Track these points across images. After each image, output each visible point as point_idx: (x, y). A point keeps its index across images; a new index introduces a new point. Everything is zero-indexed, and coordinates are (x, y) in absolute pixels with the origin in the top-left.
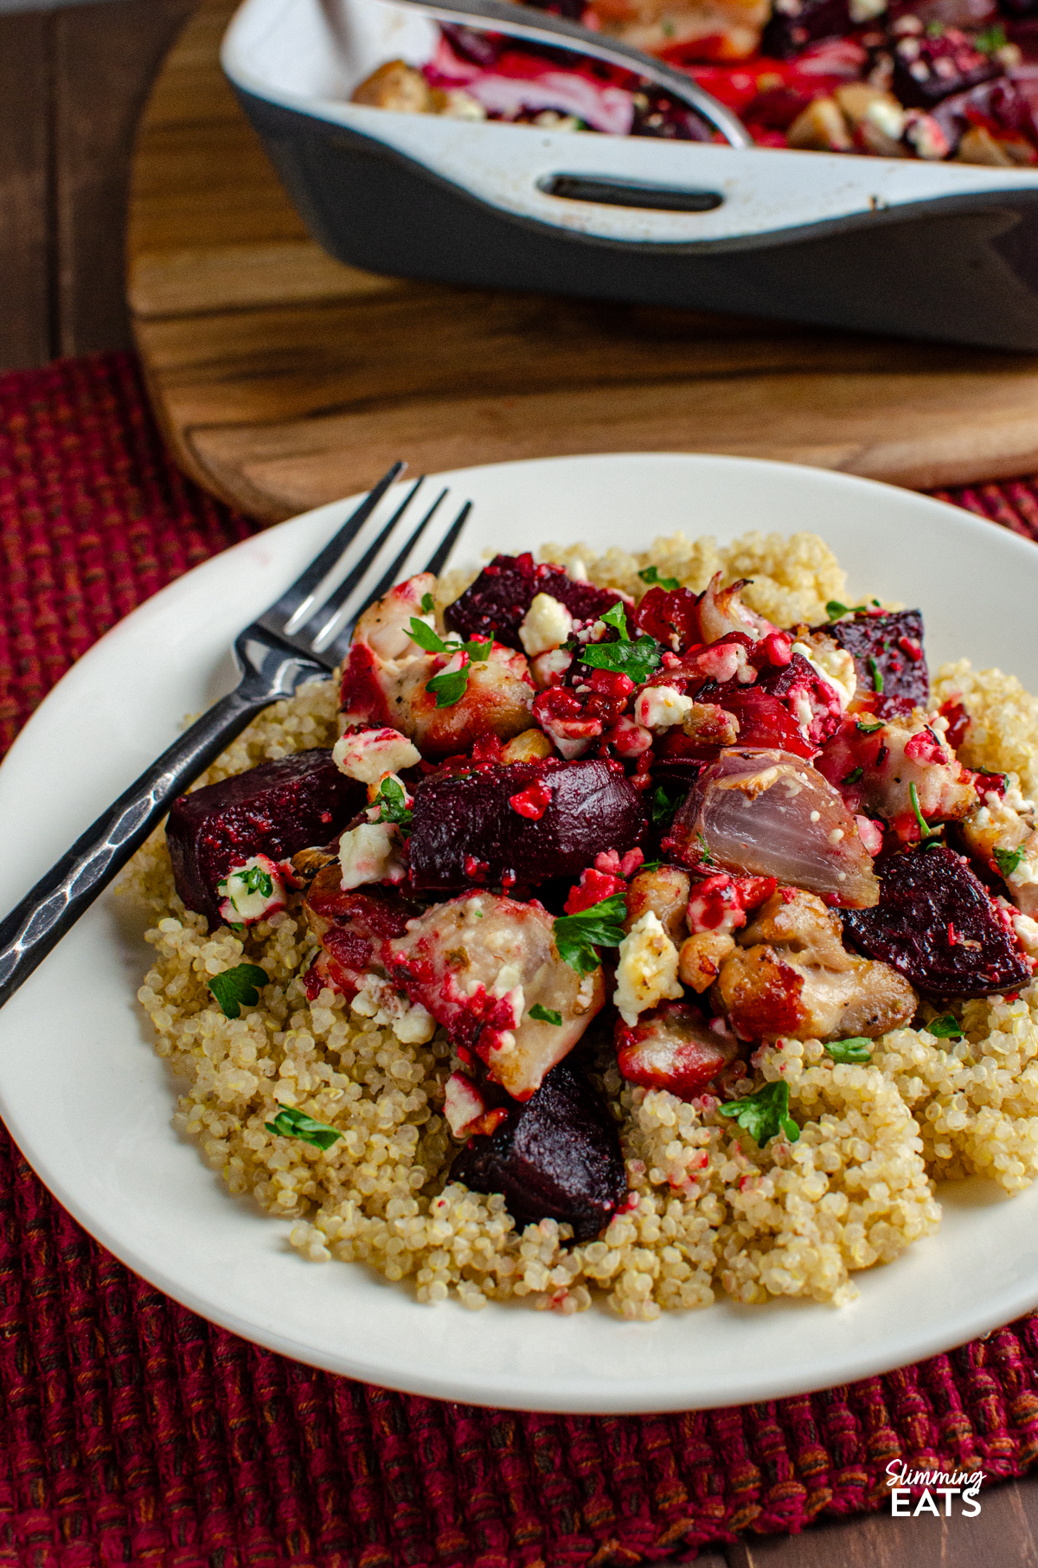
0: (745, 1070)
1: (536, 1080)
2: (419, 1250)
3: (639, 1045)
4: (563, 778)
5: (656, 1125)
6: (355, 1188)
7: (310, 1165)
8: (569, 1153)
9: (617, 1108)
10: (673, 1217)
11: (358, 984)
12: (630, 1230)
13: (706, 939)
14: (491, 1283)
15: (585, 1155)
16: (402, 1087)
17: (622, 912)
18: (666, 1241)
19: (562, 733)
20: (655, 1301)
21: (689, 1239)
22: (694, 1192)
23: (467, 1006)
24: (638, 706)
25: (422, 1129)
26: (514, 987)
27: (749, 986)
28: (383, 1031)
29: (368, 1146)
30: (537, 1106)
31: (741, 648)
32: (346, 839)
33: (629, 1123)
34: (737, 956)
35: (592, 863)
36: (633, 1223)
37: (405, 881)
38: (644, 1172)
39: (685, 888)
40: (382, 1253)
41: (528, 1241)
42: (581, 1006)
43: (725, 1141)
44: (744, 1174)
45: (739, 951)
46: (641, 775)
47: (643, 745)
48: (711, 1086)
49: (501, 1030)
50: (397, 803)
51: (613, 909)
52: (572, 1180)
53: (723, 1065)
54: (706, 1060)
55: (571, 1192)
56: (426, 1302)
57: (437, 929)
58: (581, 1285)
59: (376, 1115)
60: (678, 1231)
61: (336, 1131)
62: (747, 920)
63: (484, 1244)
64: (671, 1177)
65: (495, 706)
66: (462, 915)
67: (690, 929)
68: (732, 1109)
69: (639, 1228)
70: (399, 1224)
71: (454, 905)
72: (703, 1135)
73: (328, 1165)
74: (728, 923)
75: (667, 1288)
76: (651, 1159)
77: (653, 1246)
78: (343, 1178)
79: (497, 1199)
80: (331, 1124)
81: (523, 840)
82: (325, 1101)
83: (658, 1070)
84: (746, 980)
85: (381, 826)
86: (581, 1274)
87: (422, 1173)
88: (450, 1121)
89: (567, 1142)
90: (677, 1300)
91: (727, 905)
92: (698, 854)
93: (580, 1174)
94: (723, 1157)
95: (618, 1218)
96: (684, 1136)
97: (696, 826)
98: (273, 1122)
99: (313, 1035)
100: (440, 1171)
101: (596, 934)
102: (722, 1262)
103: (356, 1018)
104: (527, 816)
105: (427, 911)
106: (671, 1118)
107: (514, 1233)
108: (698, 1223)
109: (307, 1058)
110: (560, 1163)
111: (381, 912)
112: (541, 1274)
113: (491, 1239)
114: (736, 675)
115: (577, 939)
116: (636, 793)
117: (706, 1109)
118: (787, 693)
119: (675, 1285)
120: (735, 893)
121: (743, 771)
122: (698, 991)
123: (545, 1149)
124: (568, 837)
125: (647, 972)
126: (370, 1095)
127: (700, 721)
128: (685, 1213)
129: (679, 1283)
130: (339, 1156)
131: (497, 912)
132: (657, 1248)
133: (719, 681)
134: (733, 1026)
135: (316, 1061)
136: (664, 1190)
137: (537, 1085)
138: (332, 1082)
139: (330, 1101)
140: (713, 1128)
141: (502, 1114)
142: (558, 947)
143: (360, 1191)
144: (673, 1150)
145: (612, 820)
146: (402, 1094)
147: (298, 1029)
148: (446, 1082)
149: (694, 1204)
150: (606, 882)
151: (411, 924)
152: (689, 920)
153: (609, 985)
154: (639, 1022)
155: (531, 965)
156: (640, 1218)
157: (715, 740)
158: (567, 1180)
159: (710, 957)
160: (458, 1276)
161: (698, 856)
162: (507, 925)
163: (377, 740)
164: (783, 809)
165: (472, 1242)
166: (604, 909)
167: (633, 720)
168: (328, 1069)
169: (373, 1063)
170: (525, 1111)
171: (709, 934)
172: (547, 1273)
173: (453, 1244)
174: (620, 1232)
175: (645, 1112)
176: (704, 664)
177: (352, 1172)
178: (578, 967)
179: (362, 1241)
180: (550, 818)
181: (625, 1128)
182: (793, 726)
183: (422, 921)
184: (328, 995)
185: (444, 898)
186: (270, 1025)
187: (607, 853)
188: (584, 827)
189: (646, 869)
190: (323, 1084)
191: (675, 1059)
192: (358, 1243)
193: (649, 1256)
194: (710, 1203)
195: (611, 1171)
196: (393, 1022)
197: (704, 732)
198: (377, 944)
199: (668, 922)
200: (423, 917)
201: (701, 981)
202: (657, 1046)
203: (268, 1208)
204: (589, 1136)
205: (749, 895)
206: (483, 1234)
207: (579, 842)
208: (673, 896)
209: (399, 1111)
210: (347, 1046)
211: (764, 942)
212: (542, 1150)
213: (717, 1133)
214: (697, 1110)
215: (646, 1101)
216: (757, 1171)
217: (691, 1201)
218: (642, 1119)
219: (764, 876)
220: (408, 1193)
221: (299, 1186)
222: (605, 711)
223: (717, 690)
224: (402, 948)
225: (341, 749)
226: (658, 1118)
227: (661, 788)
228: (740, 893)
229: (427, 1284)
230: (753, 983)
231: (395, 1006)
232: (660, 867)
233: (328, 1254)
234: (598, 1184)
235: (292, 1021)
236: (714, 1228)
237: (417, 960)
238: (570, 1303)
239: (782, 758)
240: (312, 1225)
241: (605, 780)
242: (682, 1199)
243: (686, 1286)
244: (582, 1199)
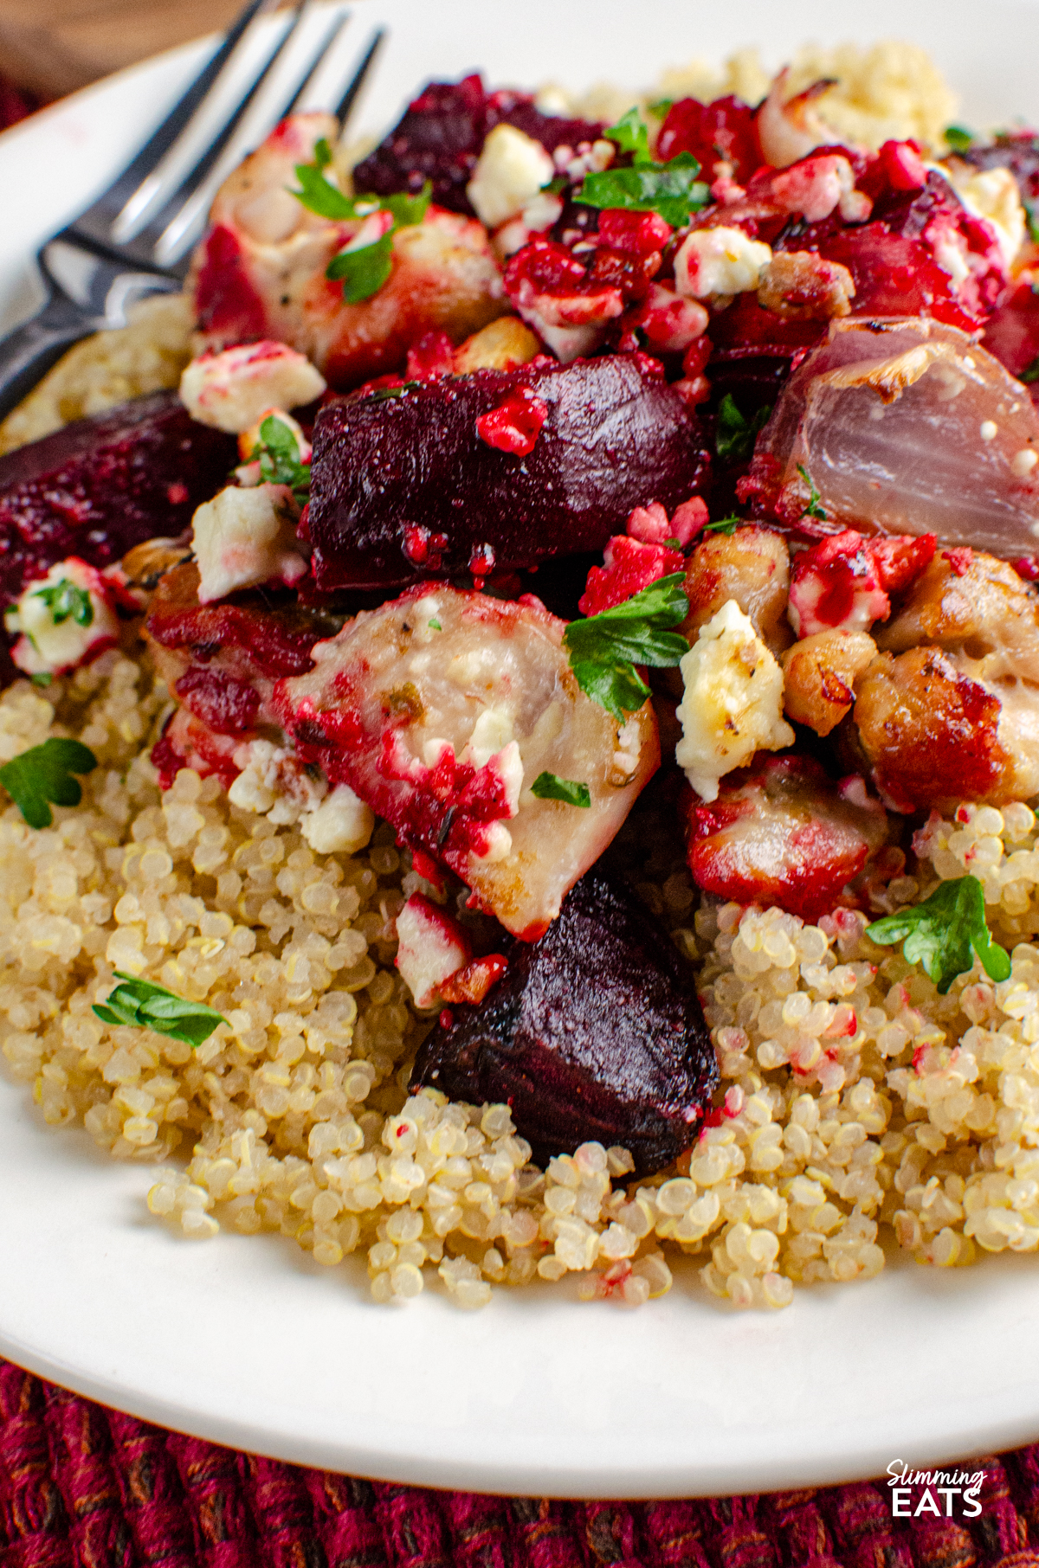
0: (903, 863)
1: (552, 903)
2: (367, 1211)
3: (724, 832)
4: (564, 384)
5: (764, 968)
6: (253, 1106)
7: (177, 1071)
8: (616, 1025)
9: (690, 940)
10: (804, 1126)
11: (238, 757)
12: (732, 1154)
13: (830, 642)
14: (495, 1258)
15: (644, 1026)
16: (324, 928)
17: (681, 607)
18: (793, 1167)
19: (556, 317)
20: (782, 1272)
21: (832, 1161)
22: (836, 1078)
23: (426, 784)
24: (680, 264)
25: (362, 996)
26: (503, 744)
27: (908, 719)
28: (286, 835)
29: (271, 1033)
30: (556, 948)
31: (842, 163)
32: (203, 516)
33: (712, 964)
34: (882, 670)
35: (623, 526)
36: (736, 1141)
37: (305, 579)
38: (746, 1048)
39: (783, 563)
40: (306, 1216)
41: (555, 1184)
42: (621, 772)
43: (882, 986)
44: (920, 1042)
45: (886, 661)
46: (692, 379)
47: (693, 327)
48: (847, 893)
49: (487, 821)
50: (286, 454)
51: (667, 600)
52: (625, 1073)
53: (868, 855)
54: (839, 851)
55: (624, 1094)
56: (387, 1300)
57: (365, 653)
58: (652, 1252)
59: (281, 979)
60: (814, 1148)
61: (213, 1012)
62: (892, 608)
63: (482, 1194)
64: (794, 1055)
65: (440, 293)
66: (406, 629)
67: (797, 629)
68: (889, 931)
69: (746, 1148)
70: (331, 1169)
71: (391, 614)
72: (845, 979)
73: (205, 1070)
74: (862, 615)
75: (804, 1248)
76: (756, 1025)
77: (772, 1177)
78: (232, 1089)
79: (498, 1114)
80: (206, 1002)
81: (503, 493)
82: (194, 961)
83: (762, 873)
84: (903, 709)
85: (262, 490)
86: (653, 1233)
87: (367, 1073)
88: (408, 981)
89: (611, 1008)
90: (821, 1269)
91: (860, 583)
92: (799, 503)
93: (639, 1060)
94: (878, 1012)
95: (711, 1133)
96: (810, 982)
97: (794, 456)
98: (104, 1003)
99: (170, 850)
100: (398, 1066)
101: (638, 646)
102: (894, 1199)
103: (240, 816)
104: (507, 449)
105: (347, 626)
106: (789, 954)
107: (531, 1167)
108: (848, 1132)
109: (161, 890)
110: (602, 1045)
111: (269, 634)
112: (584, 1241)
113: (493, 1185)
114: (837, 210)
115: (605, 657)
116: (685, 409)
117: (845, 934)
118: (923, 233)
119: (815, 1242)
120: (872, 562)
121: (866, 357)
122: (820, 734)
123: (577, 1023)
124: (580, 484)
125: (733, 704)
126: (269, 944)
127: (789, 281)
128: (823, 1118)
129: (823, 1238)
130: (222, 1055)
131: (466, 619)
132: (779, 1179)
133: (810, 218)
134: (880, 790)
135: (176, 892)
136: (782, 1077)
137: (554, 912)
138: (203, 928)
139: (201, 961)
140: (859, 965)
141: (496, 966)
142: (575, 672)
143: (262, 1113)
144: (795, 1008)
145: (652, 452)
146: (323, 941)
147: (146, 838)
148: (398, 914)
149: (836, 1098)
150: (647, 560)
151: (320, 651)
152: (795, 614)
153: (666, 733)
154: (721, 791)
155: (530, 706)
156: (747, 1132)
157: (815, 310)
158: (617, 1073)
159: (839, 674)
160: (441, 1251)
161: (802, 507)
162: (485, 640)
163: (252, 360)
164: (935, 421)
165: (461, 1192)
166: (650, 601)
167: (672, 288)
168: (198, 905)
169: (273, 890)
170: (536, 958)
171: (833, 634)
172: (593, 1237)
173: (427, 1198)
174: (716, 1160)
175: (742, 945)
176: (784, 193)
177: (246, 1079)
178: (612, 703)
179: (271, 1198)
180: (546, 452)
181: (706, 974)
182: (941, 281)
183: (339, 644)
184: (187, 779)
185: (372, 602)
186: (102, 837)
187: (646, 508)
188: (603, 466)
189: (715, 532)
190: (191, 931)
191: (789, 852)
192: (265, 1202)
193: (769, 1199)
194: (865, 1096)
195: (691, 1052)
196: (302, 819)
197: (795, 299)
198: (265, 688)
199: (759, 620)
200: (339, 637)
201: (826, 716)
202: (756, 832)
203: (111, 1147)
204: (648, 993)
205: (891, 565)
206: (479, 1177)
207: (598, 493)
208: (764, 574)
209: (321, 970)
210: (227, 865)
211: (925, 642)
212: (570, 1025)
213: (867, 973)
214: (829, 936)
215: (745, 929)
216: (939, 1035)
217: (831, 1095)
218: (739, 960)
219: (912, 535)
220: (344, 1109)
221: (159, 1108)
222: (626, 275)
223: (808, 234)
224: (306, 693)
225: (194, 381)
226: (766, 956)
227: (729, 397)
228: (878, 562)
229: (386, 1270)
230: (916, 715)
231: (303, 792)
232: (740, 527)
233: (213, 1224)
234: (670, 1077)
235: (136, 829)
236: (874, 1138)
237: (335, 711)
238: (636, 1285)
239: (932, 331)
240: (184, 1176)
241: (635, 388)
242: (816, 1091)
243: (833, 1243)
244: (645, 1108)
